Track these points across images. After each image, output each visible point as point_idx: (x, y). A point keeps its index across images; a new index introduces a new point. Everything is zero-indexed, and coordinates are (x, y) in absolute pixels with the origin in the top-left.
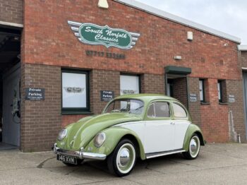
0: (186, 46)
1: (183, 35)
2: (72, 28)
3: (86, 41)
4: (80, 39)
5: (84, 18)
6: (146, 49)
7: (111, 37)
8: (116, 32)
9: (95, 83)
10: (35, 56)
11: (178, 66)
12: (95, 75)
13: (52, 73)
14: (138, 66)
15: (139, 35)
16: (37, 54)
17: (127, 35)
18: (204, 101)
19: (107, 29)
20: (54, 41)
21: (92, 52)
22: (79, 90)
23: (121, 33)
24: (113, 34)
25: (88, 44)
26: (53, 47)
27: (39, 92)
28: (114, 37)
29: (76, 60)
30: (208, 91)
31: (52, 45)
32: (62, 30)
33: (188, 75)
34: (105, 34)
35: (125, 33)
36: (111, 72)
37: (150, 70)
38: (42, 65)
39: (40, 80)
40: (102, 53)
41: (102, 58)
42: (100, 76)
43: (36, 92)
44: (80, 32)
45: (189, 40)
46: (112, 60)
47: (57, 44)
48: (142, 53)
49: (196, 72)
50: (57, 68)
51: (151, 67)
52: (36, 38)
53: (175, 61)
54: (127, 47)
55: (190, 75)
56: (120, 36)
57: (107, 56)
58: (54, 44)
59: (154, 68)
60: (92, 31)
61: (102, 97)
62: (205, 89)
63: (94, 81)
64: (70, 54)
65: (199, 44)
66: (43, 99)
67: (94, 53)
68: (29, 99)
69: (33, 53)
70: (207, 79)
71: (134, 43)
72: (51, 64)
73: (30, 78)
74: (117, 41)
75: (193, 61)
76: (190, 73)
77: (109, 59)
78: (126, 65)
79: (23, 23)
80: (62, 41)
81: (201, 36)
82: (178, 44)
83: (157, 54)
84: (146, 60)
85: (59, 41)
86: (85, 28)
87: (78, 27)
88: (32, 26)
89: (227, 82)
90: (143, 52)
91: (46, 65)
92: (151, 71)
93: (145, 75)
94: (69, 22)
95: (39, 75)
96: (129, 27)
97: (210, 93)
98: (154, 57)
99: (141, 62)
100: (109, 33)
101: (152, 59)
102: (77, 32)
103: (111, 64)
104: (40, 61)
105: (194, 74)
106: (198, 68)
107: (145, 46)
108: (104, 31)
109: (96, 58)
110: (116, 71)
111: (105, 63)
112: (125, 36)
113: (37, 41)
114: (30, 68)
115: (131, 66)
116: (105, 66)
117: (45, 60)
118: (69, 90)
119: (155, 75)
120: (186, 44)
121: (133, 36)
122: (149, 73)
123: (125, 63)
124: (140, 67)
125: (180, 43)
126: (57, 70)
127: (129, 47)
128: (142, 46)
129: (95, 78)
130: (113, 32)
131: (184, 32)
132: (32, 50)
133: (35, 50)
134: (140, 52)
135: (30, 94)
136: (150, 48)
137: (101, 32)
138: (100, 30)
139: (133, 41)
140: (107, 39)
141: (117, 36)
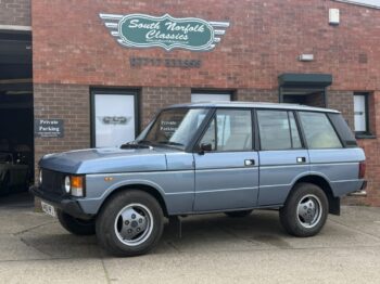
0: (326, 35)
1: (319, 16)
2: (107, 24)
3: (130, 44)
4: (120, 41)
5: (127, 7)
6: (242, 46)
7: (176, 32)
8: (185, 25)
9: (147, 109)
10: (49, 72)
11: (308, 72)
12: (146, 96)
13: (75, 96)
14: (225, 78)
15: (227, 24)
16: (51, 69)
17: (205, 27)
18: (367, 132)
19: (167, 21)
20: (77, 47)
21: (140, 59)
22: (124, 121)
23: (193, 24)
24: (178, 28)
25: (133, 48)
26: (76, 57)
27: (54, 126)
28: (181, 32)
29: (114, 75)
30: (374, 114)
31: (75, 54)
32: (91, 29)
33: (328, 88)
35: (200, 25)
36: (174, 90)
37: (249, 83)
38: (59, 85)
39: (57, 108)
40: (159, 60)
41: (159, 69)
42: (154, 97)
43: (51, 126)
44: (120, 29)
45: (332, 24)
46: (175, 71)
47: (83, 51)
48: (234, 55)
49: (346, 81)
50: (83, 88)
51: (251, 78)
52: (50, 45)
53: (301, 65)
55: (334, 87)
56: (192, 29)
57: (168, 65)
58: (78, 52)
59: (257, 79)
60: (141, 25)
62: (370, 111)
64: (104, 66)
65: (355, 29)
66: (61, 136)
67: (144, 62)
68: (39, 136)
69: (45, 68)
70: (373, 92)
71: (218, 39)
72: (74, 82)
73: (41, 105)
74: (186, 38)
75: (341, 62)
76: (330, 83)
77: (171, 69)
78: (202, 78)
79: (30, 25)
80: (90, 46)
81: (359, 15)
82: (309, 34)
83: (263, 55)
84: (240, 66)
85: (86, 48)
86: (128, 22)
87: (116, 21)
88: (44, 28)
90: (235, 53)
91: (66, 85)
92: (251, 84)
93: (239, 92)
94: (101, 15)
95: (55, 99)
96: (210, 13)
98: (257, 59)
99: (232, 71)
100: (171, 26)
101: (253, 63)
102: (116, 30)
103: (175, 77)
104: (56, 78)
106: (351, 74)
107: (240, 43)
108: (162, 23)
109: (147, 68)
110: (183, 87)
111: (164, 77)
112: (201, 29)
113: (51, 49)
114: (42, 91)
115: (212, 78)
116: (163, 80)
117: (64, 78)
118: (106, 121)
119: (257, 90)
120: (325, 31)
121: (216, 28)
122: (246, 89)
123: (200, 73)
124: (230, 78)
125: (312, 30)
126: (83, 91)
127: (209, 46)
128: (233, 43)
129: (147, 101)
130: (178, 24)
131: (321, 11)
132: (43, 63)
133: (48, 64)
134: (229, 54)
135: (41, 128)
136: (250, 45)
137: (157, 26)
138: (156, 22)
139: (216, 36)
140: (168, 36)
141: (186, 30)
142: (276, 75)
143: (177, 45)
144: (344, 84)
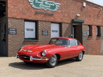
1: (81, 4)
3: (35, 7)
4: (33, 6)
6: (63, 11)
7: (47, 5)
8: (50, 3)
13: (20, 22)
17: (55, 4)
18: (90, 36)
22: (32, 30)
23: (52, 3)
24: (48, 4)
26: (21, 10)
28: (49, 5)
32: (25, 2)
33: (83, 24)
34: (44, 4)
35: (53, 3)
36: (47, 22)
37: (65, 21)
38: (16, 18)
39: (15, 25)
40: (43, 13)
41: (43, 15)
42: (41, 23)
43: (13, 30)
44: (33, 2)
45: (84, 7)
48: (61, 13)
53: (77, 17)
54: (54, 10)
55: (84, 24)
56: (51, 4)
58: (21, 8)
60: (38, 2)
61: (42, 33)
62: (91, 30)
63: (39, 26)
66: (16, 34)
68: (10, 34)
71: (58, 8)
72: (20, 18)
73: (10, 24)
74: (50, 7)
75: (85, 17)
76: (83, 22)
77: (46, 16)
78: (54, 18)
82: (79, 9)
85: (23, 7)
87: (32, 0)
89: (101, 27)
91: (18, 18)
93: (63, 23)
95: (14, 23)
97: (93, 32)
98: (67, 15)
99: (61, 17)
100: (46, 3)
102: (31, 3)
103: (47, 18)
105: (85, 23)
106: (87, 20)
108: (44, 2)
110: (49, 21)
112: (54, 5)
113: (13, 7)
116: (44, 19)
117: (17, 16)
118: (28, 30)
119: (67, 23)
121: (57, 5)
124: (60, 19)
127: (56, 10)
128: (61, 10)
129: (40, 25)
130: (48, 3)
133: (12, 11)
135: (10, 31)
136: (65, 10)
137: (42, 3)
138: (42, 2)
139: (57, 7)
140: (45, 6)
141: (50, 5)
142: (71, 19)
143: (47, 9)
144: (86, 23)
